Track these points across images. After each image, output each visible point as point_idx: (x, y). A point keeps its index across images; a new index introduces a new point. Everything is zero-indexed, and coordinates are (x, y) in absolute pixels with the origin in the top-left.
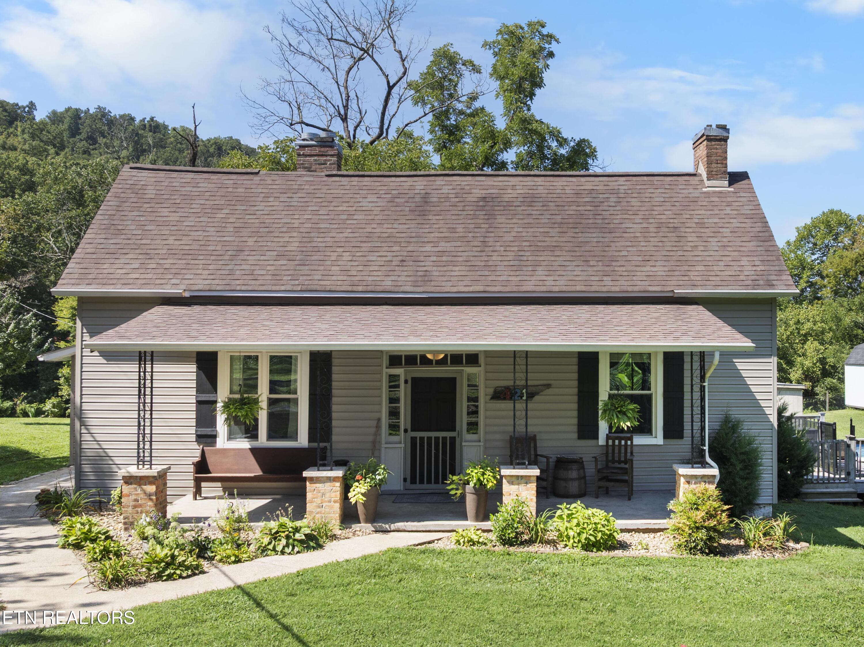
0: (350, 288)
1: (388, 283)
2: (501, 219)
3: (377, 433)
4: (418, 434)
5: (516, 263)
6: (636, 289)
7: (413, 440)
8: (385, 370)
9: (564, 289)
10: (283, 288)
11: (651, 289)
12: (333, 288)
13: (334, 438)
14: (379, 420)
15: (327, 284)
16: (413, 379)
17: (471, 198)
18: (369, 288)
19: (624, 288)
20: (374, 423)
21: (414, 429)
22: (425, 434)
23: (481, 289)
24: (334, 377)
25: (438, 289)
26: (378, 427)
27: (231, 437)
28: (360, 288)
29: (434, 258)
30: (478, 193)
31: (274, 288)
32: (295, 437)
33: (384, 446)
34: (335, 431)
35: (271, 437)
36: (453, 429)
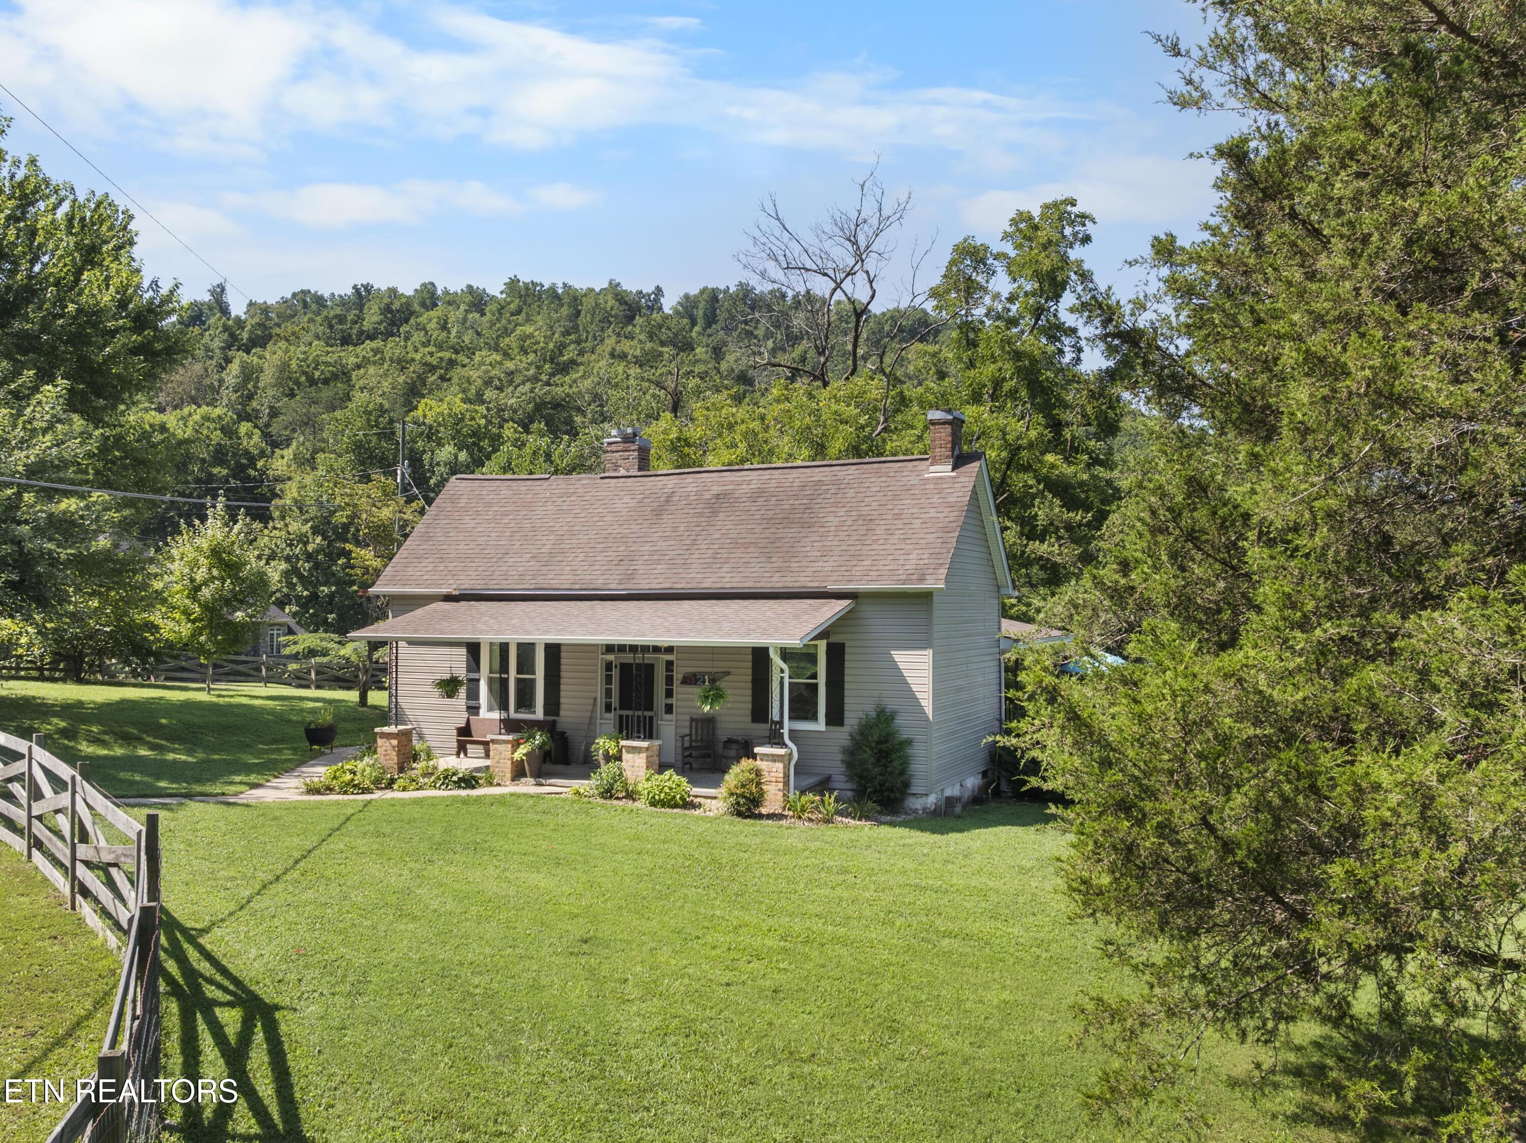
0: (569, 586)
1: (599, 582)
2: (721, 516)
3: (593, 711)
4: (625, 713)
5: (710, 560)
6: (797, 585)
7: (621, 717)
8: (601, 656)
9: (735, 585)
10: (522, 587)
11: (810, 584)
12: (557, 586)
13: (562, 713)
14: (595, 699)
15: (555, 583)
16: (622, 664)
17: (707, 496)
18: (584, 586)
19: (787, 584)
20: (591, 701)
21: (621, 708)
22: (630, 713)
23: (669, 585)
24: (563, 661)
25: (635, 586)
26: (595, 705)
27: (490, 709)
28: (577, 587)
29: (646, 557)
30: (716, 489)
31: (517, 587)
32: (534, 712)
33: (599, 721)
34: (563, 707)
35: (516, 711)
36: (650, 707)
